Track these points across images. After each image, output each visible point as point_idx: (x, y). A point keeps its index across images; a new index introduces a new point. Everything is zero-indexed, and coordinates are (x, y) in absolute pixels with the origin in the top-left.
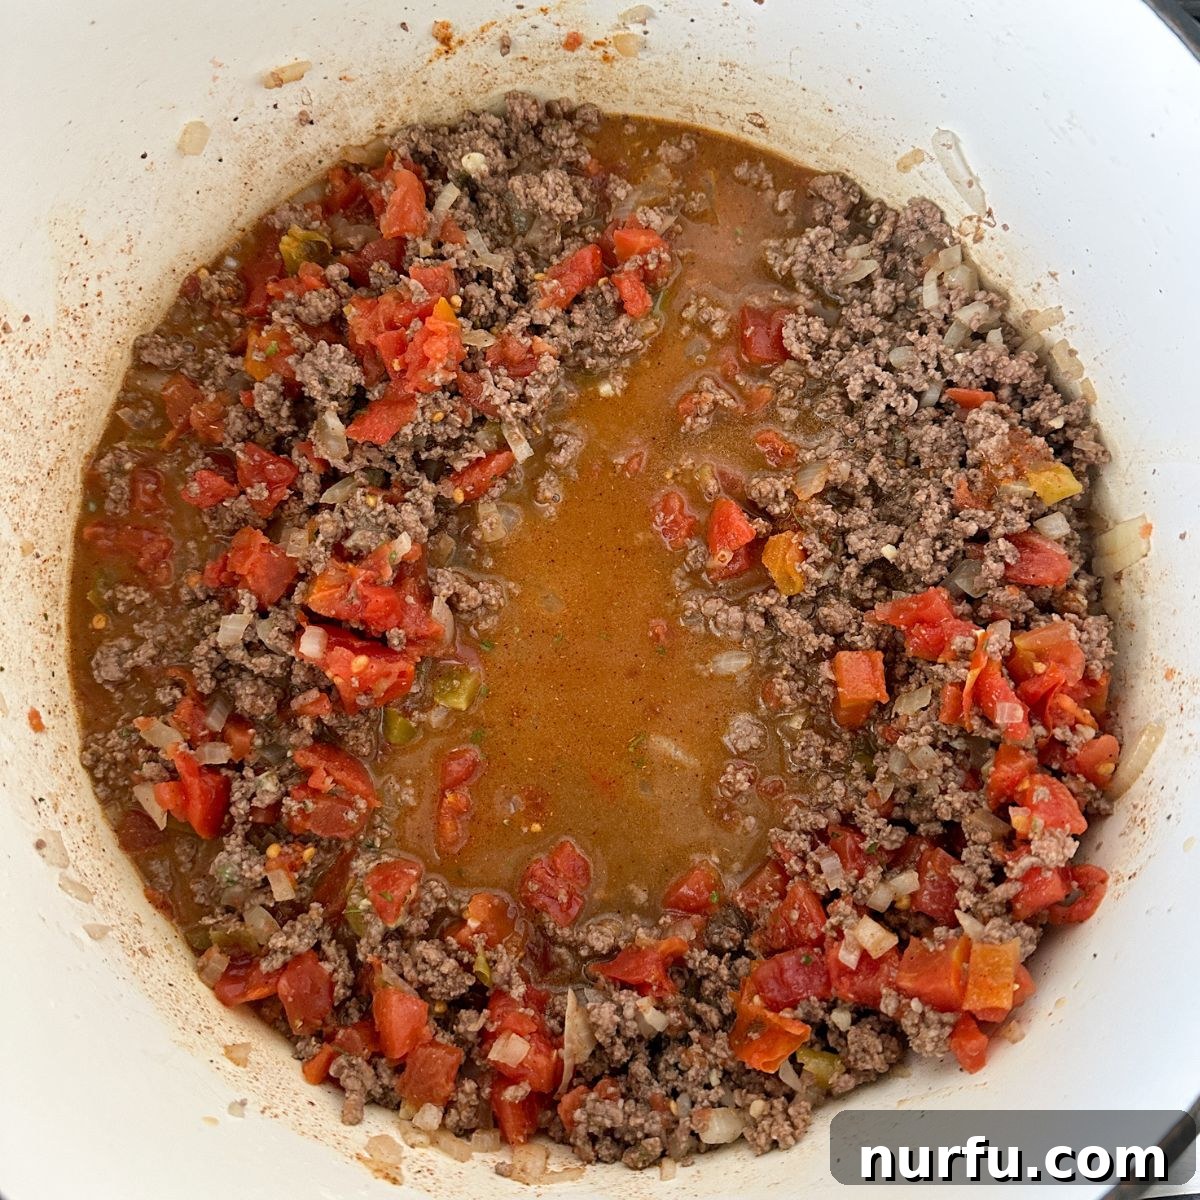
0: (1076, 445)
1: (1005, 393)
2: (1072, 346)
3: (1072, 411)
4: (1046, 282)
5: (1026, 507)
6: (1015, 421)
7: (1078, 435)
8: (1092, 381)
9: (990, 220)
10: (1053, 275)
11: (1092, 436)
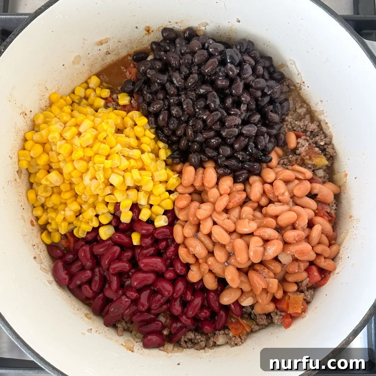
0: (327, 150)
1: (308, 133)
2: (326, 121)
3: (327, 140)
4: (320, 103)
5: (312, 168)
6: (311, 142)
7: (328, 147)
8: (332, 131)
9: (304, 84)
10: (322, 101)
11: (331, 148)
